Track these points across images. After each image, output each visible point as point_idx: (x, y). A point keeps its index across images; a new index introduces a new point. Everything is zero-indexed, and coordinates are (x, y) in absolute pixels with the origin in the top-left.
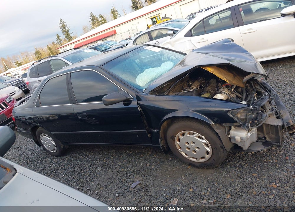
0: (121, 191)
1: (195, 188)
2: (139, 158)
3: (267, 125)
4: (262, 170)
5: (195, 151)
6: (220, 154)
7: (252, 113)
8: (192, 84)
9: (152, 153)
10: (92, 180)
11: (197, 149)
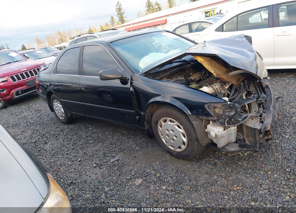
0: (100, 163)
1: (162, 174)
2: (129, 139)
3: (247, 127)
4: (232, 171)
5: (173, 140)
6: (194, 147)
7: (230, 110)
8: (192, 75)
9: (143, 137)
10: (82, 149)
11: (175, 138)
